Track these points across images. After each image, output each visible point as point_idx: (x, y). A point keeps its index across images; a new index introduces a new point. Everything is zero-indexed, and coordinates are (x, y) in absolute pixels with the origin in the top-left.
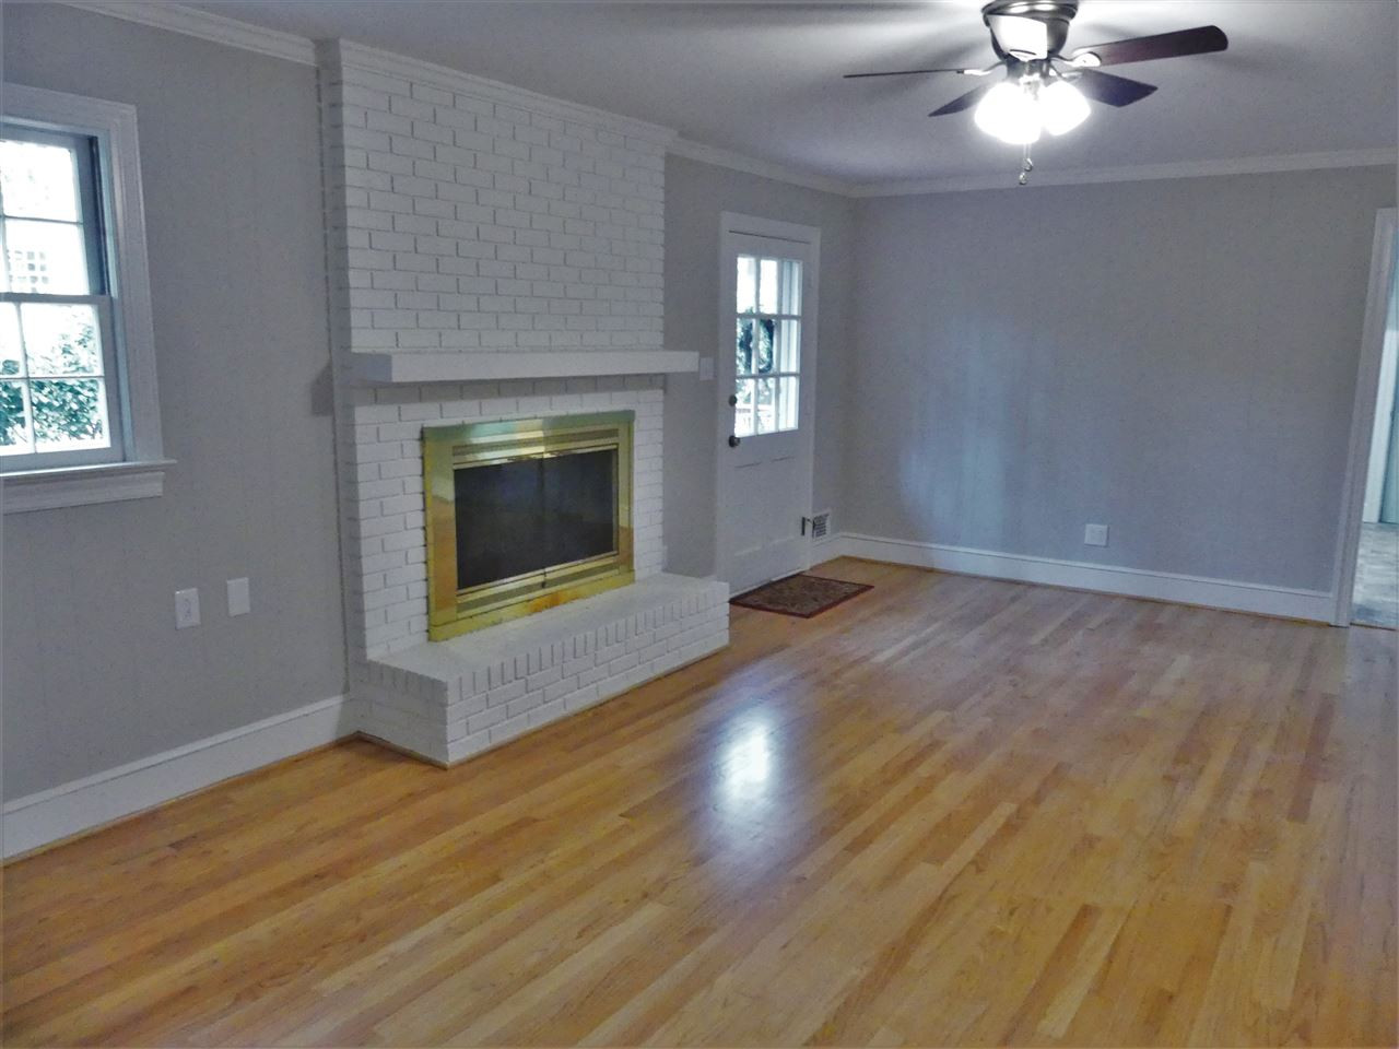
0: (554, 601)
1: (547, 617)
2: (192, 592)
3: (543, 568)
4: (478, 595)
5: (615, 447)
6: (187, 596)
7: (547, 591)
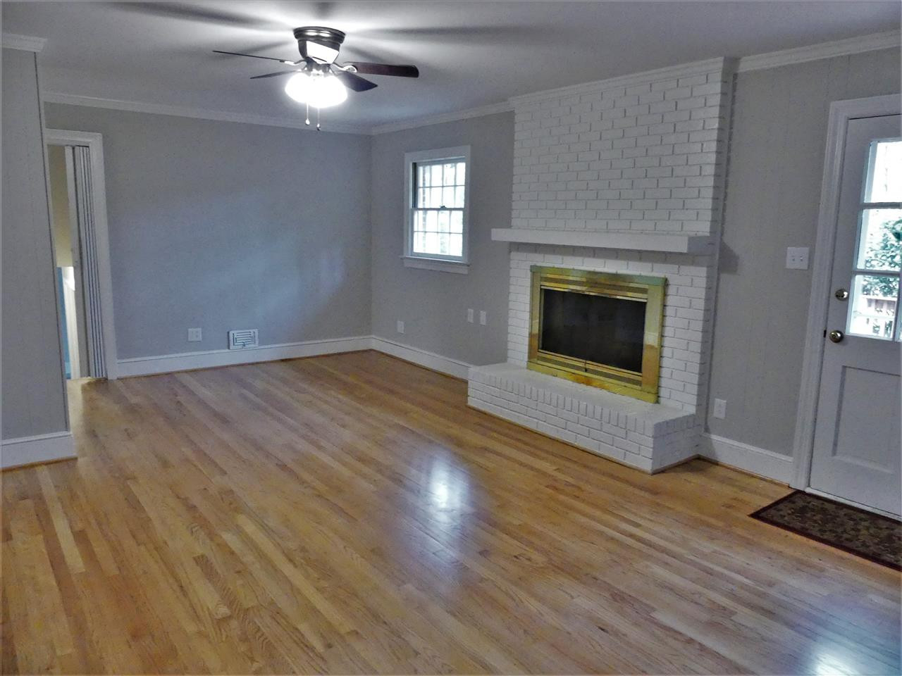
0: (588, 382)
1: (583, 388)
2: (472, 311)
3: (586, 360)
4: (548, 356)
5: (645, 301)
6: (471, 311)
7: (586, 374)
